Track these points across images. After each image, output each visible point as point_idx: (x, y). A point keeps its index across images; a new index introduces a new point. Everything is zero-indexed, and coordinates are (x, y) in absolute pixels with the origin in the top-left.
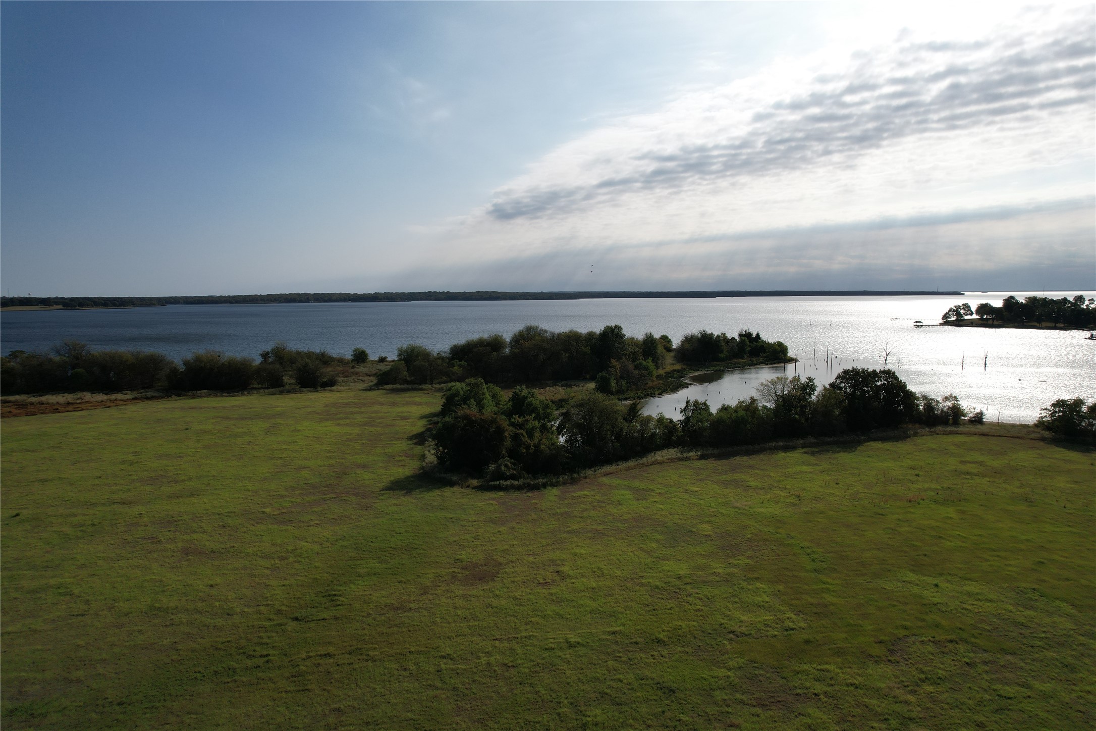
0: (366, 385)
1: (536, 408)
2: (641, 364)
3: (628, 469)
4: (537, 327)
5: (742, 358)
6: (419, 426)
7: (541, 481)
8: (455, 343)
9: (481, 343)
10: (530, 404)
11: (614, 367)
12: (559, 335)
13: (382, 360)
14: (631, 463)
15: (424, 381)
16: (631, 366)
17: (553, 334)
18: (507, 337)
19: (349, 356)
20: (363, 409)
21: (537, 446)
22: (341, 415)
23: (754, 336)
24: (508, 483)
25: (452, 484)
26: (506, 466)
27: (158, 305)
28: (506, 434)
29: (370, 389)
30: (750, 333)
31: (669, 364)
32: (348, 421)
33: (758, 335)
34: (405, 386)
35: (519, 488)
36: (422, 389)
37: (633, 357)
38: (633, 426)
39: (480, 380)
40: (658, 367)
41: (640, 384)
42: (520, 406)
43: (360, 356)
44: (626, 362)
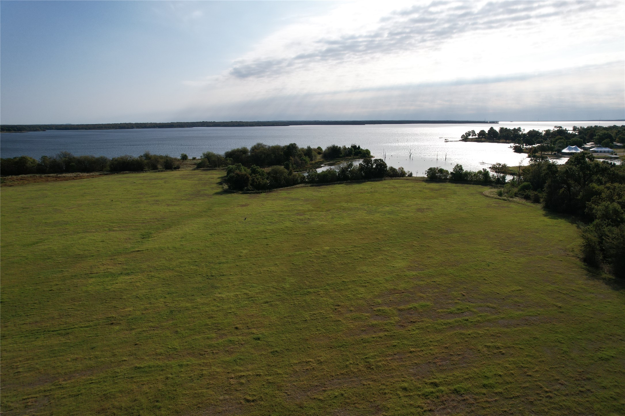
0: (192, 168)
1: (259, 172)
2: (303, 159)
3: (288, 189)
4: (262, 144)
5: (350, 156)
6: (219, 180)
7: (260, 191)
9: (238, 151)
10: (257, 171)
11: (291, 160)
12: (272, 147)
13: (194, 159)
14: (288, 187)
15: (215, 166)
16: (298, 160)
17: (269, 147)
18: (249, 148)
19: (179, 157)
20: (195, 176)
21: (259, 182)
22: (188, 178)
23: (357, 147)
24: (251, 192)
25: (234, 193)
26: (250, 187)
27: (41, 130)
28: (250, 179)
29: (194, 170)
30: (355, 146)
31: (319, 158)
32: (192, 180)
33: (359, 147)
34: (209, 168)
35: (254, 193)
36: (216, 169)
37: (300, 156)
38: (291, 177)
39: (240, 164)
40: (311, 160)
41: (301, 166)
42: (254, 171)
43: (184, 157)
44: (296, 158)
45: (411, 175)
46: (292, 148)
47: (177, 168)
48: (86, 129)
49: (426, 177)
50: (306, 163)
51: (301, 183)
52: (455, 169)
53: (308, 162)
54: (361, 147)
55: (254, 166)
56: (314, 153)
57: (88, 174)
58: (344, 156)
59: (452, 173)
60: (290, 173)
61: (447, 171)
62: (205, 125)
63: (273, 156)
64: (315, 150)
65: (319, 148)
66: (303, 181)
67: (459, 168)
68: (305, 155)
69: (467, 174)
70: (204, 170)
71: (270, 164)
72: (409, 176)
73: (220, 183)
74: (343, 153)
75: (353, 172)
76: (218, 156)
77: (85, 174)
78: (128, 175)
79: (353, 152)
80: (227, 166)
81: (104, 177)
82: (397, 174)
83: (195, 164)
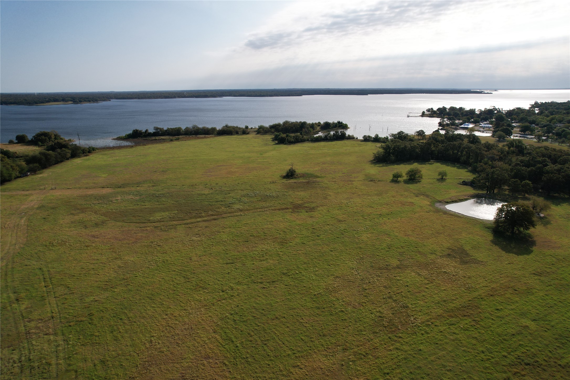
5: (336, 128)
8: (270, 125)
9: (276, 125)
11: (303, 130)
13: (252, 128)
15: (266, 133)
16: (307, 130)
17: (291, 123)
18: (282, 123)
19: (244, 127)
21: (290, 140)
25: (280, 144)
26: (287, 142)
28: (286, 139)
29: (256, 134)
31: (318, 128)
33: (342, 122)
35: (288, 145)
37: (308, 128)
39: (281, 132)
40: (314, 130)
41: (307, 133)
42: (287, 135)
43: (247, 127)
44: (306, 129)
45: (357, 138)
46: (303, 125)
47: (248, 133)
49: (363, 139)
50: (311, 131)
52: (375, 136)
53: (312, 131)
54: (343, 122)
55: (287, 133)
56: (315, 126)
58: (332, 128)
59: (373, 138)
60: (303, 137)
62: (233, 95)
63: (294, 128)
64: (316, 124)
65: (319, 123)
66: (308, 140)
67: (377, 136)
68: (311, 127)
69: (380, 138)
70: (261, 134)
71: (293, 132)
72: (356, 139)
73: (273, 141)
74: (332, 126)
75: (330, 137)
76: (267, 128)
77: (208, 136)
78: (228, 136)
79: (338, 126)
80: (273, 133)
81: (218, 137)
82: (351, 138)
83: (255, 131)
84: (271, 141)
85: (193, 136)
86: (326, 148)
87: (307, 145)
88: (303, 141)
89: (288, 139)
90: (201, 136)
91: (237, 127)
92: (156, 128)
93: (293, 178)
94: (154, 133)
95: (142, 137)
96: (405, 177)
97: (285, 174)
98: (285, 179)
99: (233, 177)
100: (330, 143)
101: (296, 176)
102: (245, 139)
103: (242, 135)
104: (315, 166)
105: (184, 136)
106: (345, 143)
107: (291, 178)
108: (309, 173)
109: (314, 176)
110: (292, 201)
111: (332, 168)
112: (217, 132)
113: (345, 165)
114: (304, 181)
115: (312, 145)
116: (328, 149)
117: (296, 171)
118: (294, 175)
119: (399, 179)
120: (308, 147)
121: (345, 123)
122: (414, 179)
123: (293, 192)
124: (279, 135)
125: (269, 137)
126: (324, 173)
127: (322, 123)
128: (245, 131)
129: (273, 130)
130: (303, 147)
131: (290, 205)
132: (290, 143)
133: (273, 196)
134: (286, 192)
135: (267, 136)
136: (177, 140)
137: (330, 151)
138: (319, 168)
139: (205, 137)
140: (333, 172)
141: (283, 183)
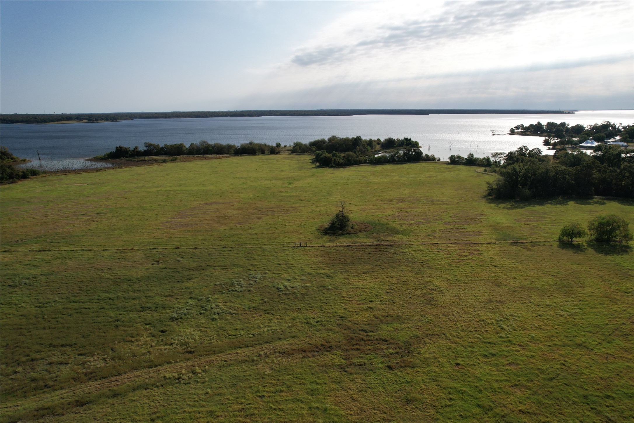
0: (288, 153)
1: (338, 156)
2: (366, 147)
5: (402, 146)
6: (310, 161)
10: (336, 155)
11: (358, 148)
12: (343, 138)
13: (285, 146)
15: (304, 152)
16: (363, 148)
17: (341, 138)
18: (326, 139)
19: (274, 145)
21: (338, 161)
24: (334, 167)
25: (324, 168)
26: (333, 165)
28: (333, 160)
29: (290, 154)
30: (407, 138)
31: (378, 147)
32: (293, 160)
33: (410, 139)
34: (300, 153)
35: (336, 168)
37: (364, 146)
38: (358, 159)
39: (324, 150)
40: (372, 149)
41: (364, 152)
42: (334, 155)
43: (278, 145)
44: (361, 147)
45: (439, 160)
46: (357, 141)
47: (278, 153)
48: (166, 118)
49: (449, 161)
50: (368, 150)
51: (364, 163)
52: (469, 156)
53: (370, 150)
54: (412, 139)
55: (334, 152)
56: (374, 143)
57: (222, 156)
58: (398, 146)
59: (466, 159)
60: (358, 157)
61: (463, 157)
62: (273, 114)
63: (344, 145)
64: (375, 141)
65: (379, 140)
66: (365, 162)
67: (471, 156)
68: (368, 145)
69: (477, 159)
70: (297, 154)
71: (343, 150)
72: (438, 160)
73: (313, 163)
74: (397, 144)
75: (399, 157)
76: (305, 145)
77: (220, 156)
78: (248, 157)
79: (405, 143)
80: (314, 152)
81: (234, 158)
82: (430, 159)
83: (288, 150)
84: (310, 164)
85: (200, 156)
86: (396, 174)
87: (364, 170)
88: (357, 163)
89: (335, 160)
90: (210, 156)
91: (265, 145)
92: (149, 145)
93: (343, 235)
94: (145, 151)
95: (127, 157)
96: (589, 236)
97: (326, 225)
98: (327, 237)
99: (222, 229)
100: (400, 166)
101: (349, 228)
102: (272, 161)
103: (269, 155)
104: (385, 206)
105: (186, 156)
106: (424, 166)
107: (340, 235)
108: (377, 222)
109: (387, 228)
110: (341, 312)
111: (418, 210)
112: (234, 151)
113: (442, 204)
114: (368, 241)
115: (372, 169)
116: (400, 175)
117: (351, 216)
118: (345, 226)
119: (577, 240)
120: (368, 172)
121: (414, 141)
122: (608, 241)
123: (345, 276)
124: (322, 155)
125: (307, 158)
126: (405, 222)
127: (382, 140)
128: (274, 150)
129: (314, 148)
130: (359, 171)
131: (337, 329)
132: (339, 165)
133: (294, 293)
134: (328, 276)
135: (304, 156)
136: (174, 160)
137: (405, 179)
138: (394, 210)
139: (215, 158)
140: (423, 219)
141: (322, 249)
